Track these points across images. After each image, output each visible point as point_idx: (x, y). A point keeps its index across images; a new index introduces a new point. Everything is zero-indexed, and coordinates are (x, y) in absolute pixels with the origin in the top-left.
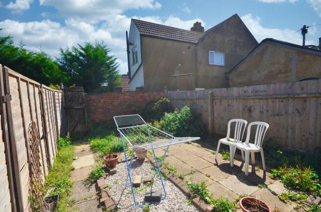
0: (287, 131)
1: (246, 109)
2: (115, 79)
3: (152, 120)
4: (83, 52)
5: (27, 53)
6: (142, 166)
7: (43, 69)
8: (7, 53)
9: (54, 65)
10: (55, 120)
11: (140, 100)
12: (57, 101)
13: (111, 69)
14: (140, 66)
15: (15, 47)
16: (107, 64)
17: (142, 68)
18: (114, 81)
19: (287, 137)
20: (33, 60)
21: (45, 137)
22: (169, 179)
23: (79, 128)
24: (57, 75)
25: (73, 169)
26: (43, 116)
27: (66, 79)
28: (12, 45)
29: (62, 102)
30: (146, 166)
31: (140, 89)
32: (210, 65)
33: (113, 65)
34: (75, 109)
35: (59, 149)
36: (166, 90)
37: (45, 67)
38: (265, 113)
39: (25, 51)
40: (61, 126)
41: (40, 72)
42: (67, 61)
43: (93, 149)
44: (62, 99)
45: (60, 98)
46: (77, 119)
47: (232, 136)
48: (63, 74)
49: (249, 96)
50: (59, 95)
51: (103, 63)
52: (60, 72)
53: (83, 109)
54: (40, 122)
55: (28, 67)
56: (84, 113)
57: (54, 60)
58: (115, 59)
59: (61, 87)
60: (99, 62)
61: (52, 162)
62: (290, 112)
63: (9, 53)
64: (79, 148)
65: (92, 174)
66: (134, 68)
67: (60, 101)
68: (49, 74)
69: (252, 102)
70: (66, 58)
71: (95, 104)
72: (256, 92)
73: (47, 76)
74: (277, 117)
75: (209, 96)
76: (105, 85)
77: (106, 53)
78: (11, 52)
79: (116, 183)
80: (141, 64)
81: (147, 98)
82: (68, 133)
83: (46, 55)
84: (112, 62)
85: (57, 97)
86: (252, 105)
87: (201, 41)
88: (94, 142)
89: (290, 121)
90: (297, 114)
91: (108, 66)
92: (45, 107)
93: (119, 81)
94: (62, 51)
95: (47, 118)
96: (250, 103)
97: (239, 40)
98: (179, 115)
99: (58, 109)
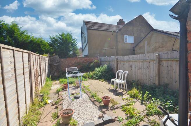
0: (144, 76)
1: (130, 66)
2: (76, 50)
3: (89, 71)
4: (60, 37)
5: (34, 38)
6: (78, 89)
7: (41, 46)
8: (25, 38)
9: (46, 44)
10: (45, 70)
11: (85, 61)
12: (46, 61)
13: (74, 45)
14: (87, 44)
15: (29, 35)
16: (72, 42)
17: (88, 45)
18: (75, 51)
19: (144, 79)
20: (37, 42)
21: (40, 75)
22: (86, 93)
23: (56, 74)
24: (47, 49)
25: (51, 89)
26: (40, 67)
27: (52, 50)
28: (28, 34)
29: (48, 62)
30: (79, 89)
31: (86, 56)
32: (124, 43)
33: (75, 43)
34: (54, 65)
35: (46, 82)
36: (98, 57)
37: (42, 45)
38: (136, 68)
39: (33, 37)
40: (48, 73)
41: (40, 47)
42: (52, 41)
43: (60, 83)
44: (49, 61)
45: (48, 60)
46: (55, 70)
47: (118, 78)
48: (50, 48)
49: (131, 60)
50: (47, 59)
51: (70, 43)
52: (50, 47)
53: (58, 65)
54: (39, 69)
55: (35, 45)
56: (58, 67)
57: (46, 41)
58: (76, 40)
59: (48, 55)
60: (68, 42)
61: (43, 86)
62: (145, 67)
63: (26, 38)
64: (54, 82)
65: (57, 90)
66: (84, 45)
67: (48, 61)
68: (44, 48)
69: (132, 63)
70: (52, 40)
71: (63, 63)
72: (133, 58)
73: (43, 49)
74: (141, 70)
75: (116, 60)
76: (71, 53)
77: (72, 37)
78: (27, 38)
79: (65, 93)
80: (87, 43)
81: (89, 60)
82: (51, 76)
83: (43, 39)
84: (74, 42)
85: (46, 60)
86: (132, 64)
87: (120, 31)
88: (61, 80)
89: (145, 71)
90: (147, 69)
91: (73, 44)
92: (41, 64)
93: (78, 51)
94: (50, 37)
95: (41, 68)
96: (131, 63)
97: (143, 29)
98: (102, 69)
99: (47, 65)
